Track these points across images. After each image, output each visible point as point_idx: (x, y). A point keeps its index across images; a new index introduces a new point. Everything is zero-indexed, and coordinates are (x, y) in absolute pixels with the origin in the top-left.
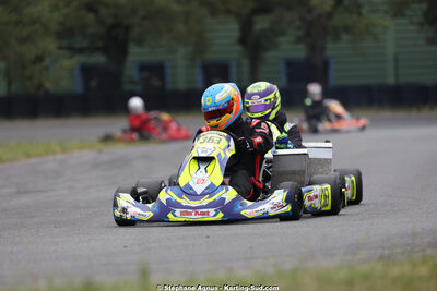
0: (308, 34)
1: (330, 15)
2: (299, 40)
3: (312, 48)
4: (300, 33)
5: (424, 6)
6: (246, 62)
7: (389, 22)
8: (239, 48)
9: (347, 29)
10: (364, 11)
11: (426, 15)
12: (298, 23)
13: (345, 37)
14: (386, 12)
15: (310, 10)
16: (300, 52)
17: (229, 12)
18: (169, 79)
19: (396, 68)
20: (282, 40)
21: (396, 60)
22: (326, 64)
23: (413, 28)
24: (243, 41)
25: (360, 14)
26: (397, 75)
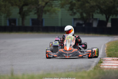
0: (38, 12)
1: (44, 7)
2: (35, 14)
3: (39, 16)
4: (36, 12)
5: (69, 5)
6: (21, 19)
7: (60, 9)
8: (19, 15)
9: (48, 11)
10: (53, 6)
11: (70, 8)
12: (35, 9)
13: (48, 13)
14: (59, 7)
15: (39, 5)
16: (35, 17)
17: (16, 5)
19: (61, 22)
20: (31, 13)
21: (61, 20)
22: (42, 20)
23: (66, 11)
24: (20, 13)
25: (52, 7)
26: (61, 24)
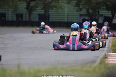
0: (45, 7)
1: (51, 2)
2: (42, 9)
3: (46, 11)
4: (43, 7)
5: (76, 1)
6: (28, 14)
7: (66, 5)
8: (26, 10)
9: (55, 6)
11: (76, 4)
12: (42, 4)
13: (54, 9)
14: (66, 3)
16: (42, 12)
18: (7, 17)
19: (68, 18)
20: (38, 8)
21: (68, 16)
22: (49, 15)
24: (27, 8)
25: (59, 3)
26: (68, 19)
